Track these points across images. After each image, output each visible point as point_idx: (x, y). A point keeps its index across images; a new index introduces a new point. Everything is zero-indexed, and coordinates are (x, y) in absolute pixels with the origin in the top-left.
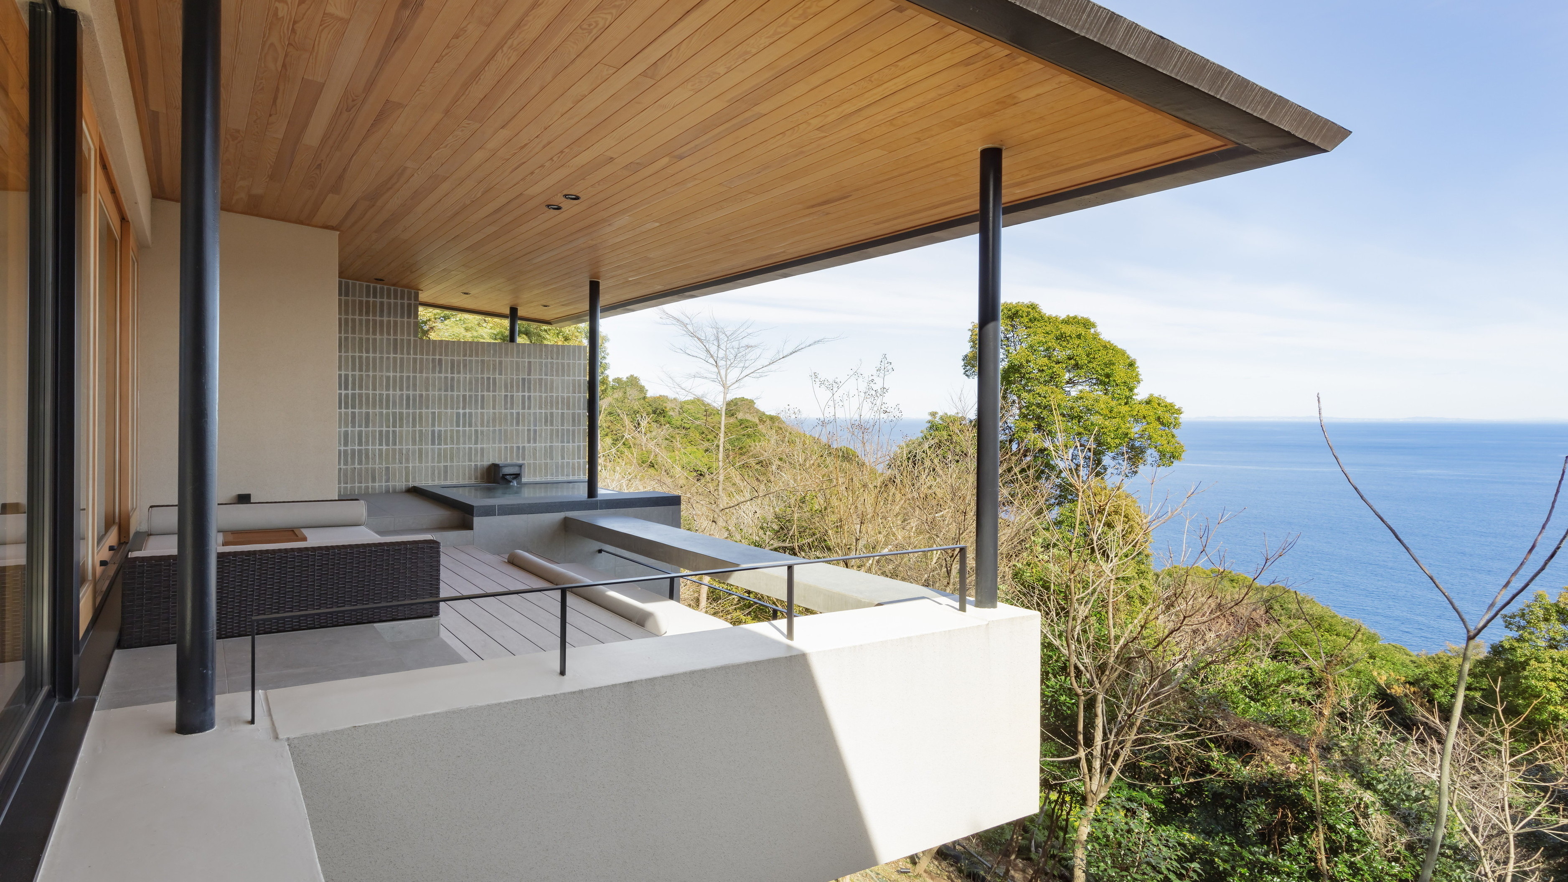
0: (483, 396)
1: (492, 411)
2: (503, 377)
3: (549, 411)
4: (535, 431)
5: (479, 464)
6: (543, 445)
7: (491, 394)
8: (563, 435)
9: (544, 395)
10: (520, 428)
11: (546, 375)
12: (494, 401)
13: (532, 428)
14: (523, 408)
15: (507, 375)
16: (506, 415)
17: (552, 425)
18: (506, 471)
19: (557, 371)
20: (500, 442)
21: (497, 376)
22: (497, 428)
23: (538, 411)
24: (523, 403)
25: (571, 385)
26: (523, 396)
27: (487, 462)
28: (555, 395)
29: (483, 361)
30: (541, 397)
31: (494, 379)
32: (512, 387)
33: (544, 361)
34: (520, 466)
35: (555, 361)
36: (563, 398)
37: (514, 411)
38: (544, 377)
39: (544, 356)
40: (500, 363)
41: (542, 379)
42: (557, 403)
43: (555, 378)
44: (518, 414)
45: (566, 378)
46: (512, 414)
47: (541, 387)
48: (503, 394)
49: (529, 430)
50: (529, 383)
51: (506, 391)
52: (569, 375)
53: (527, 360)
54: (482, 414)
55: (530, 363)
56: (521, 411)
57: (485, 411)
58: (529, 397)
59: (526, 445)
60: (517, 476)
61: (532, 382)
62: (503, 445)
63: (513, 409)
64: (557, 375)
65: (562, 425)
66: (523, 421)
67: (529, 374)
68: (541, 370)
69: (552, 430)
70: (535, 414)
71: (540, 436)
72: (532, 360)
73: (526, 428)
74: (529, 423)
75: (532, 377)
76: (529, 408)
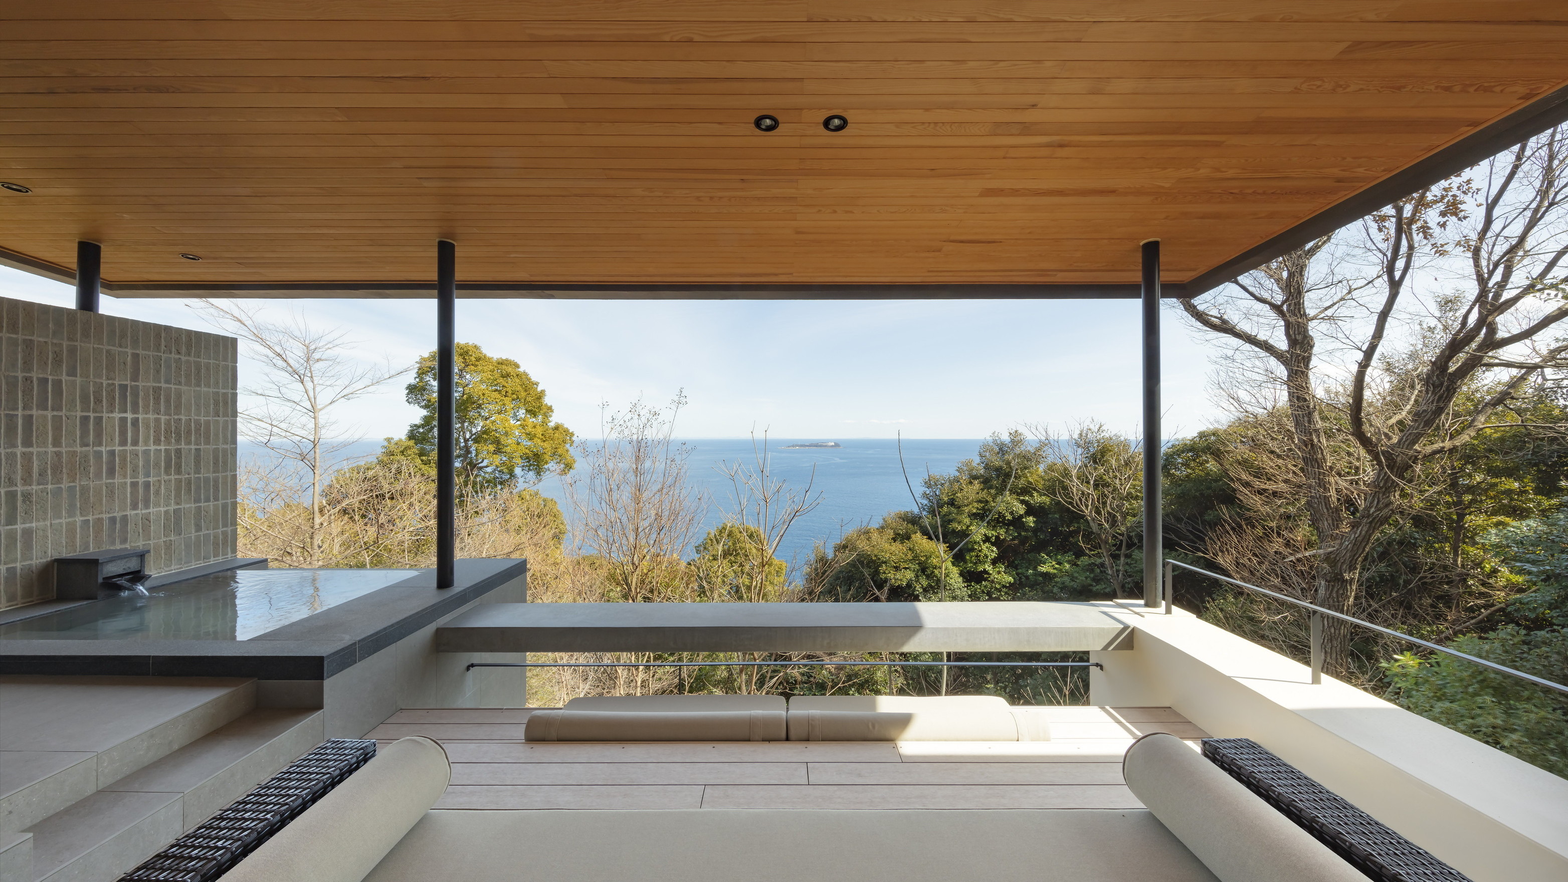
0: (28, 420)
1: (51, 449)
2: (78, 380)
3: (172, 447)
4: (147, 485)
5: (18, 565)
6: (162, 509)
7: (49, 414)
8: (198, 488)
9: (163, 418)
10: (117, 480)
11: (168, 381)
12: (57, 428)
13: (141, 480)
14: (123, 442)
15: (88, 377)
16: (85, 456)
17: (178, 471)
18: (111, 569)
19: (188, 376)
20: (71, 513)
21: (64, 378)
22: (64, 485)
23: (153, 448)
24: (123, 433)
25: (212, 401)
26: (123, 420)
27: (38, 558)
28: (183, 418)
29: (29, 344)
30: (157, 421)
31: (58, 384)
32: (98, 401)
33: (164, 356)
34: (142, 556)
35: (183, 358)
36: (198, 423)
37: (103, 449)
38: (163, 385)
39: (163, 347)
40: (72, 351)
41: (160, 388)
42: (189, 432)
43: (184, 388)
44: (112, 453)
45: (204, 389)
46: (98, 455)
47: (159, 404)
48: (79, 414)
49: (134, 485)
50: (135, 395)
51: (86, 407)
52: (208, 385)
53: (129, 351)
54: (27, 457)
55: (136, 356)
56: (118, 449)
57: (34, 450)
58: (135, 422)
59: (130, 513)
60: (137, 576)
61: (141, 394)
62: (79, 519)
63: (100, 444)
64: (188, 383)
65: (197, 471)
66: (123, 466)
67: (135, 378)
68: (158, 371)
69: (179, 481)
70: (146, 453)
71: (157, 493)
72: (140, 352)
73: (129, 481)
74: (135, 470)
75: (140, 384)
76: (135, 443)
